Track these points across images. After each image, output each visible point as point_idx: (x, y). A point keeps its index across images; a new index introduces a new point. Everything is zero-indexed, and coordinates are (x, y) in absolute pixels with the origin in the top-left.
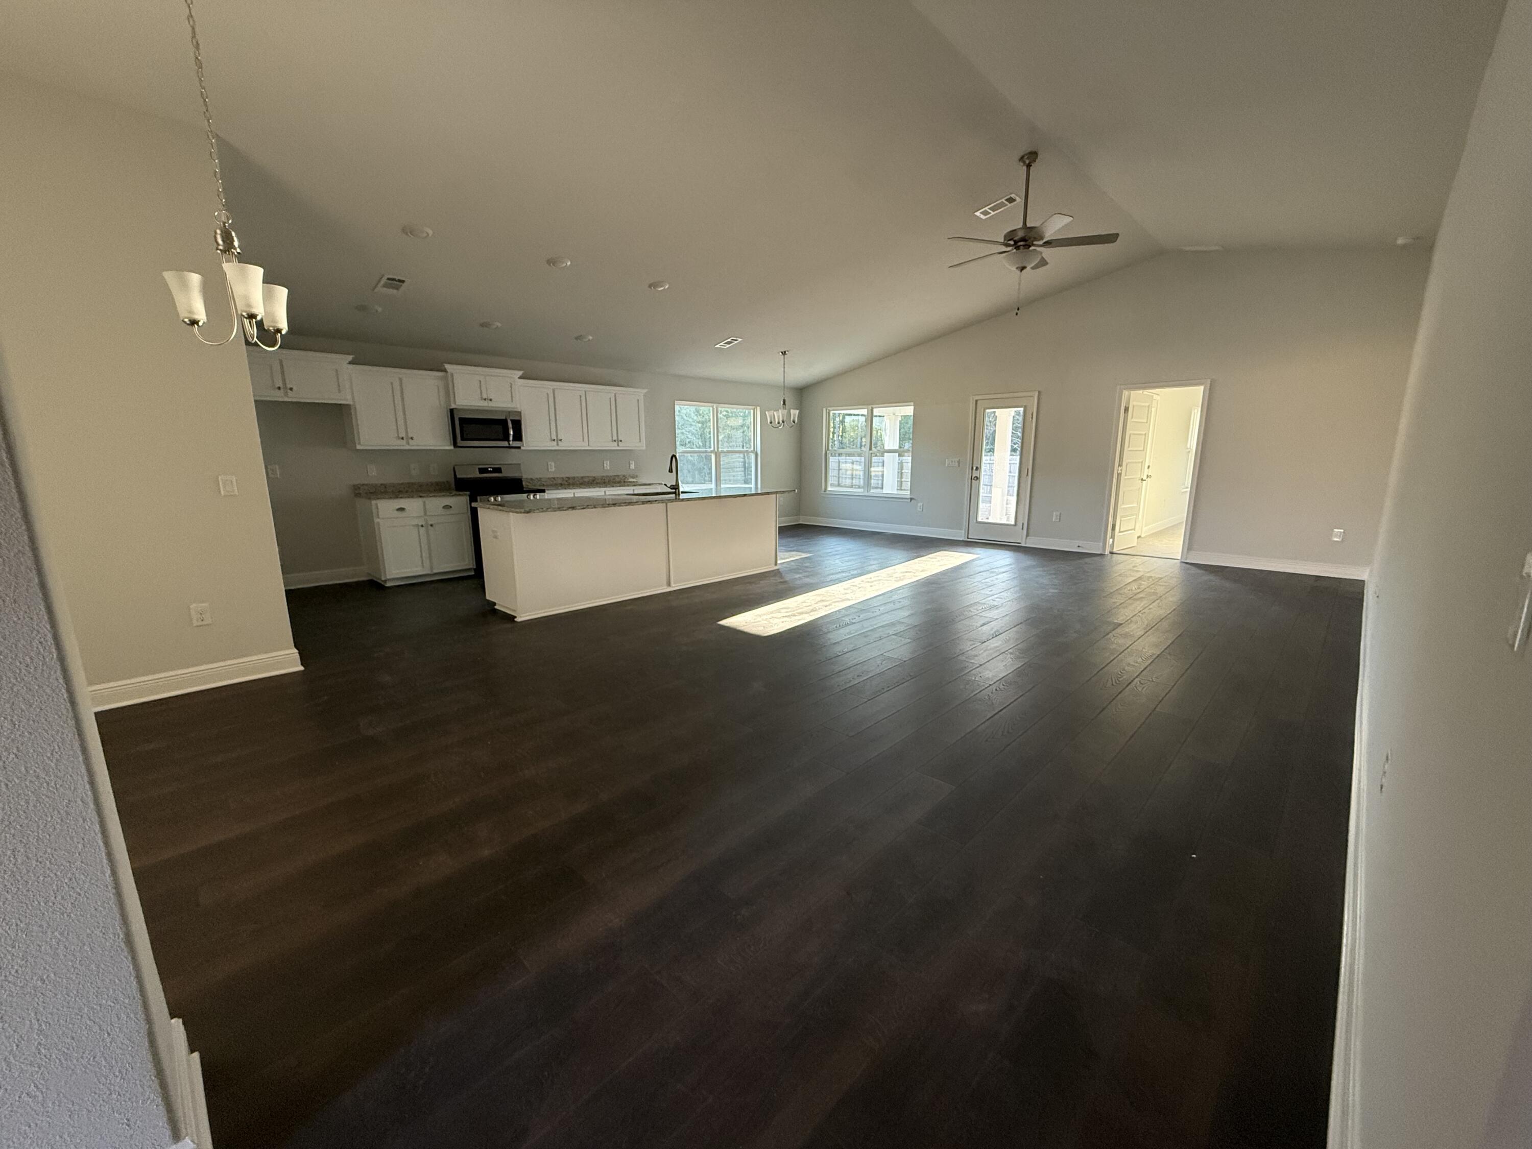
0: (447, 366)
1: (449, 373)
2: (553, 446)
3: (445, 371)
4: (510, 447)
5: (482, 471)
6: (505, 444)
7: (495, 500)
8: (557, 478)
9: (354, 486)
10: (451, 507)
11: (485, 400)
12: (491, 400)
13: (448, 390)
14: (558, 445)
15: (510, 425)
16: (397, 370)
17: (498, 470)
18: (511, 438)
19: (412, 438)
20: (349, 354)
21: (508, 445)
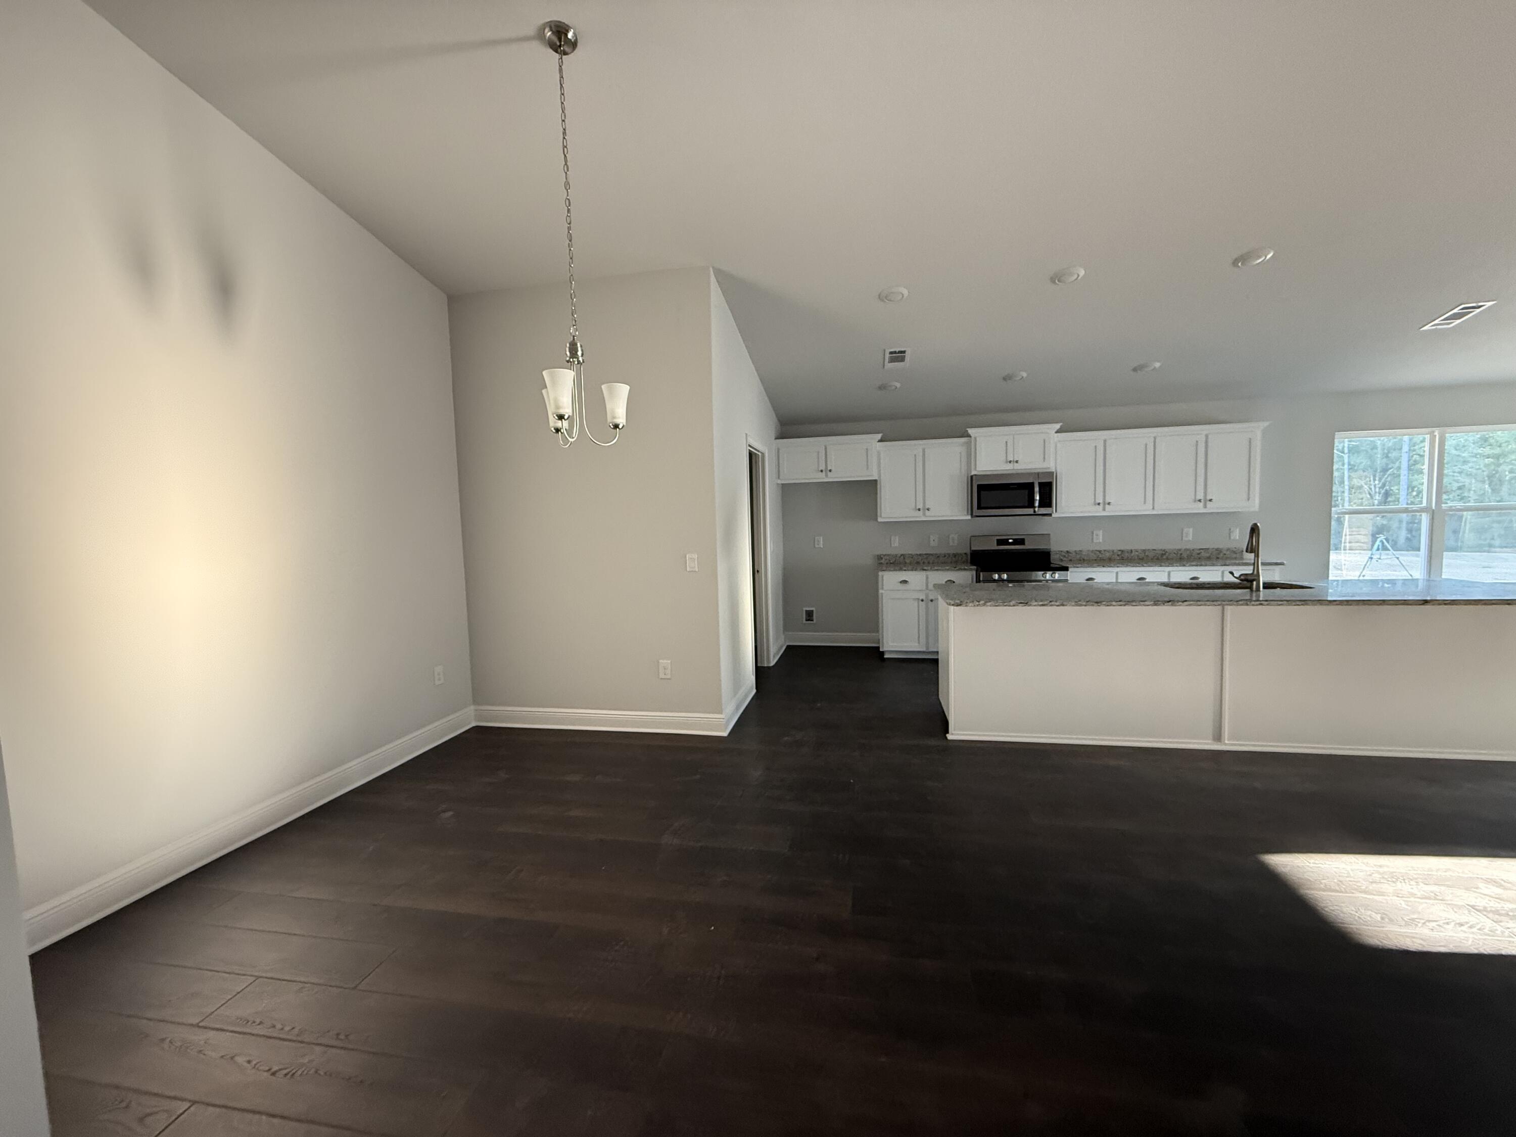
0: (970, 431)
1: (973, 438)
2: (1098, 512)
3: (970, 436)
4: (1035, 514)
5: (1001, 542)
6: (1030, 511)
7: (1000, 576)
8: (1105, 551)
9: (878, 556)
10: (954, 582)
11: (1010, 462)
12: (1017, 462)
13: (970, 456)
14: (1104, 509)
15: (1037, 489)
16: (920, 442)
17: (1021, 542)
18: (1037, 504)
19: (928, 510)
20: (879, 433)
21: (1032, 513)
